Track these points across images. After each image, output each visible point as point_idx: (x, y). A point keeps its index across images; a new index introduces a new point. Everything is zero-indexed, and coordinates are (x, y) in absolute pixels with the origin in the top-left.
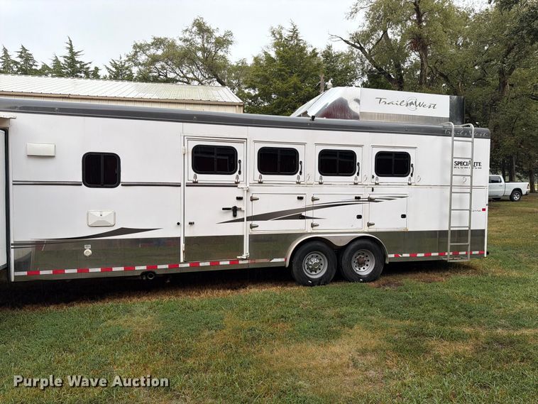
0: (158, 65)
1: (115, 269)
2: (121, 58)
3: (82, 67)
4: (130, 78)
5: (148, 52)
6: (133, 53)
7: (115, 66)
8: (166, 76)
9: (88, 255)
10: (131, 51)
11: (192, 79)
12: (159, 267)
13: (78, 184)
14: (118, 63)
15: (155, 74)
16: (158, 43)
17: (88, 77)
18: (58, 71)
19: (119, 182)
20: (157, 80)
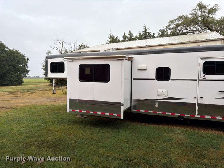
0: (179, 28)
1: (167, 113)
2: (163, 28)
3: (149, 34)
4: (167, 35)
5: (175, 23)
6: (168, 25)
7: (161, 31)
8: (183, 32)
9: (157, 106)
10: (167, 24)
11: (195, 31)
12: (186, 115)
13: (154, 80)
14: (162, 30)
15: (178, 32)
16: (179, 18)
17: (151, 38)
18: (140, 38)
19: (170, 79)
20: (179, 34)
